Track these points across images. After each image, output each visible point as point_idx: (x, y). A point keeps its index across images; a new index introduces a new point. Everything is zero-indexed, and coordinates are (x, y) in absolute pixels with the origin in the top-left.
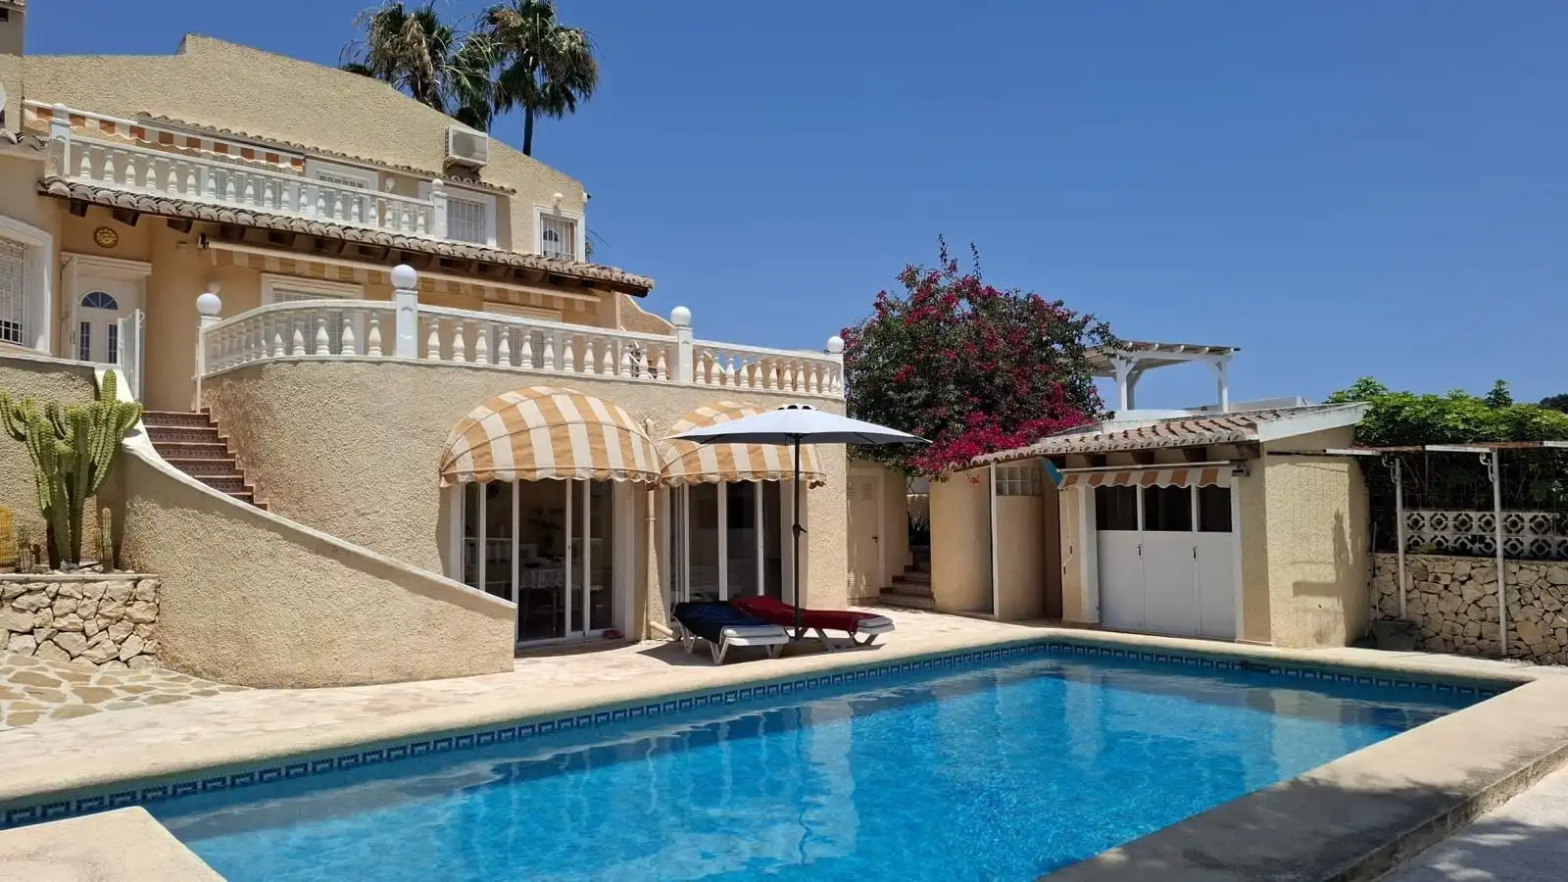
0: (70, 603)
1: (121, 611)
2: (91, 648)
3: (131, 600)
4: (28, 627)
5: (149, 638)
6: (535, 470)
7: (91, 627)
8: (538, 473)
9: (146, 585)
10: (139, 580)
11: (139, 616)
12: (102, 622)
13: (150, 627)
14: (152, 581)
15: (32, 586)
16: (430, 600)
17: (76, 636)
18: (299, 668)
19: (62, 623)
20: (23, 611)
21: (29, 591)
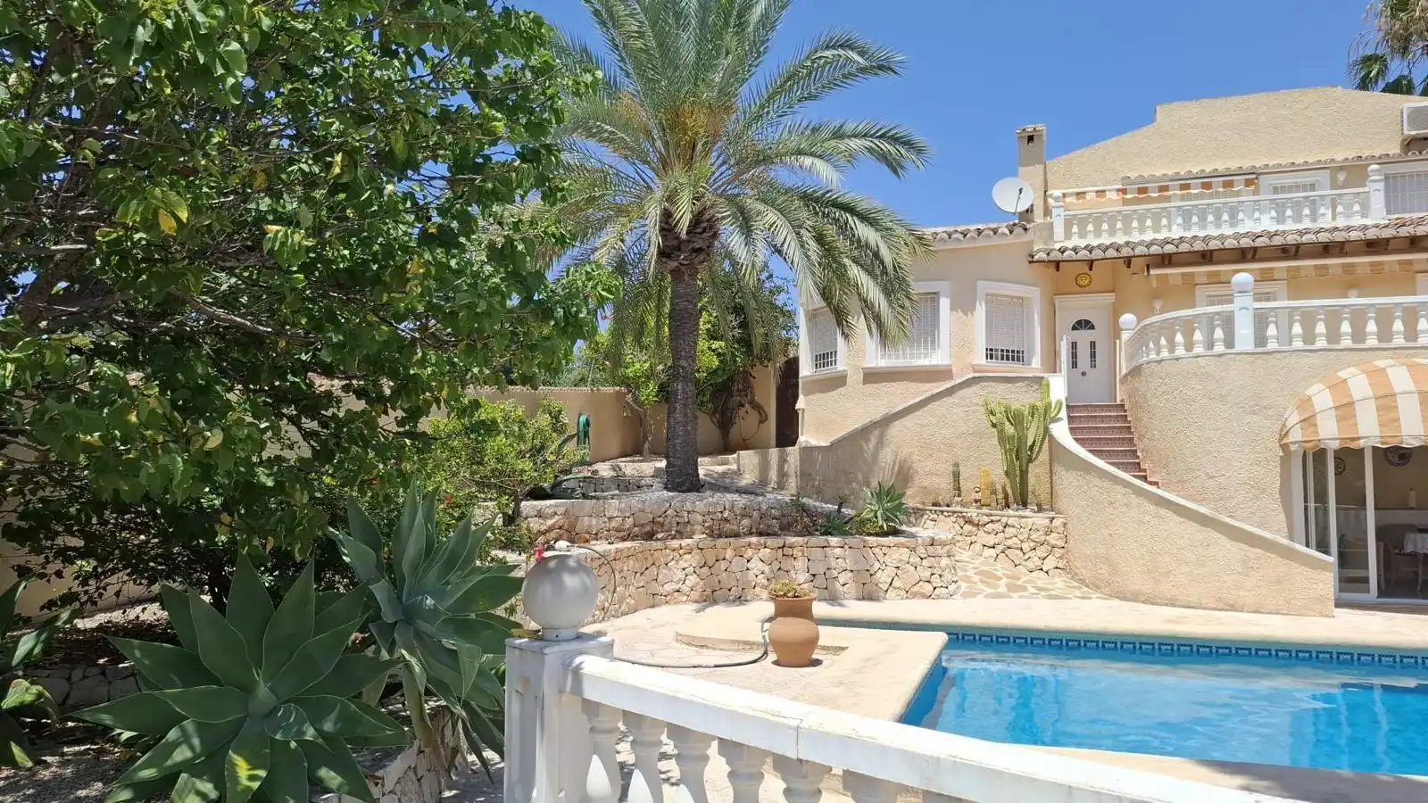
0: (1013, 530)
1: (1043, 538)
2: (1026, 560)
3: (1049, 532)
4: (991, 544)
5: (1061, 558)
6: (1359, 439)
7: (1026, 546)
8: (1362, 441)
9: (1057, 522)
10: (1053, 518)
11: (1053, 542)
12: (1032, 544)
13: (1062, 551)
14: (1062, 520)
15: (993, 518)
16: (1248, 548)
17: (1018, 552)
18: (1147, 588)
19: (1009, 543)
20: (989, 533)
21: (992, 521)
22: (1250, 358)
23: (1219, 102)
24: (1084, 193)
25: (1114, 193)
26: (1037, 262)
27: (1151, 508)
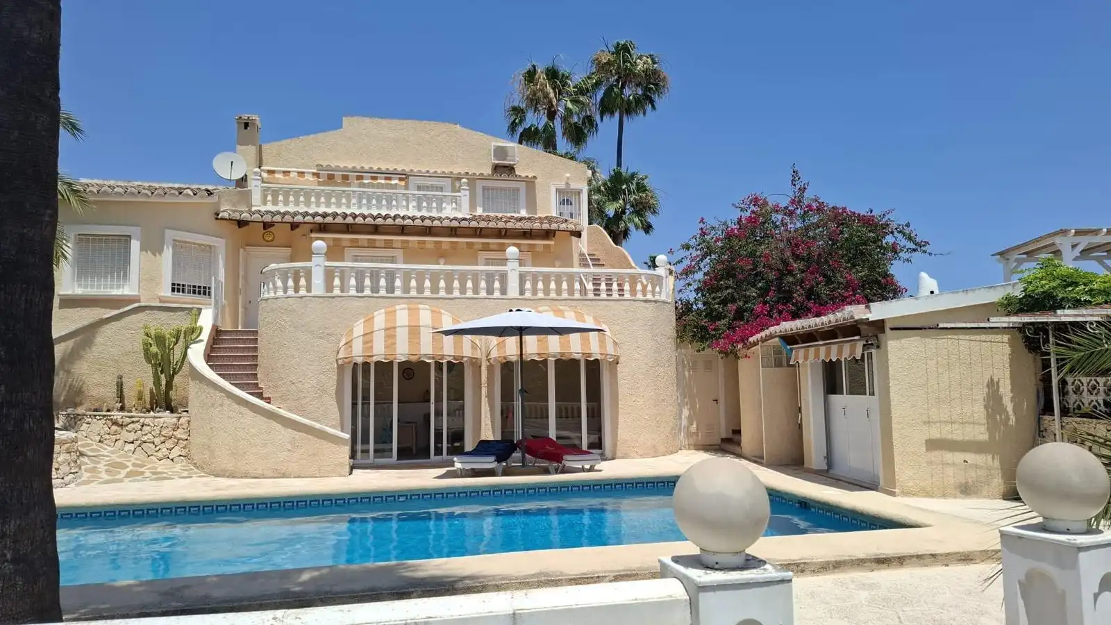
0: (148, 428)
1: (171, 433)
2: (157, 451)
3: (176, 428)
4: (131, 440)
5: (184, 448)
6: (372, 356)
7: (157, 441)
8: (374, 358)
9: (183, 420)
10: (180, 417)
11: (179, 436)
12: (162, 439)
13: (185, 442)
14: (187, 419)
15: (134, 419)
16: (296, 433)
17: (151, 445)
18: (230, 466)
19: (145, 438)
20: (130, 432)
21: (133, 422)
22: (321, 299)
23: (384, 122)
24: (289, 172)
25: (311, 175)
26: (221, 219)
27: (235, 406)
